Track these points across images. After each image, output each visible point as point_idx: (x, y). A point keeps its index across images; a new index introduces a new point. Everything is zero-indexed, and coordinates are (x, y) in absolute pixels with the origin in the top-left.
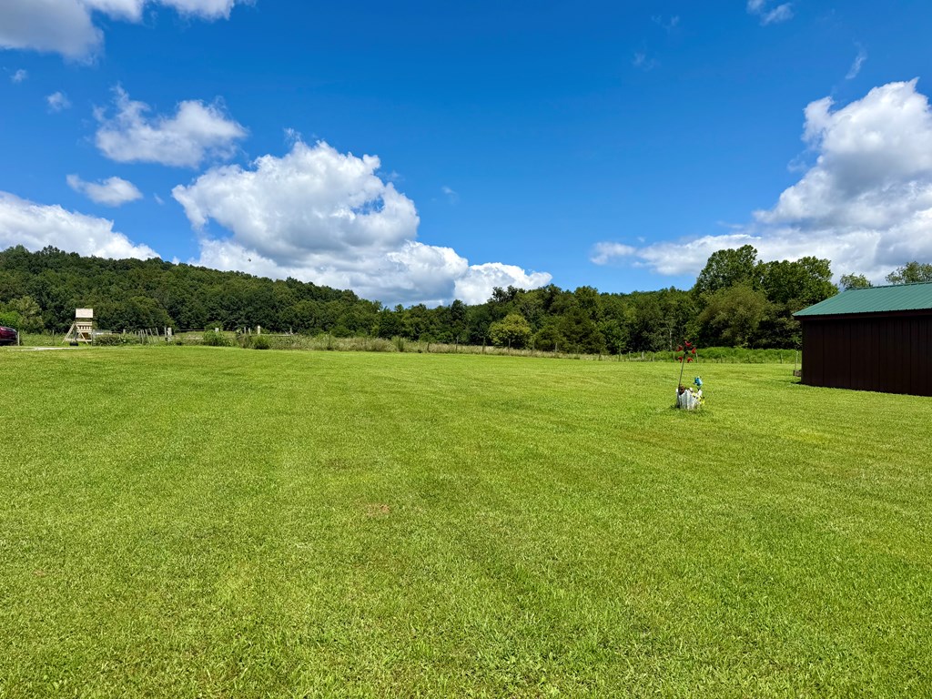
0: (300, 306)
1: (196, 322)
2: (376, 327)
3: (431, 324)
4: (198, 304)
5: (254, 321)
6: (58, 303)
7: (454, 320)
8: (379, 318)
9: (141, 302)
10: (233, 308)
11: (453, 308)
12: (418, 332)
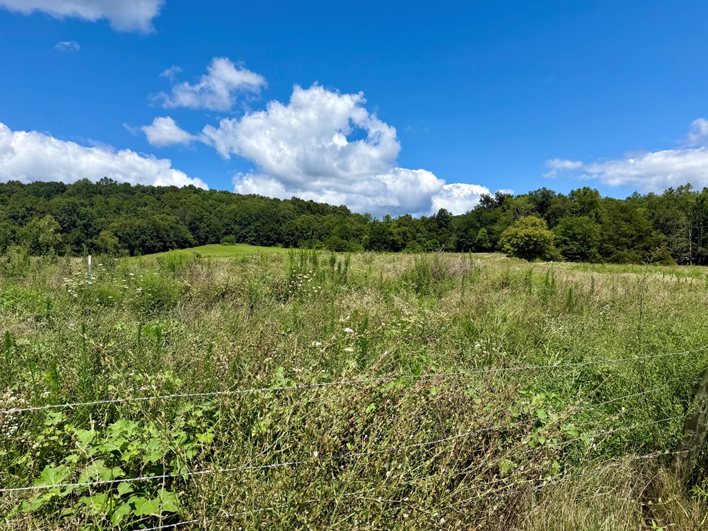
0: (300, 220)
1: (214, 236)
2: (366, 236)
3: (417, 232)
4: (215, 220)
5: (261, 234)
6: (85, 221)
7: (440, 228)
8: (369, 228)
9: (162, 219)
10: (244, 223)
11: (438, 217)
12: (405, 240)
